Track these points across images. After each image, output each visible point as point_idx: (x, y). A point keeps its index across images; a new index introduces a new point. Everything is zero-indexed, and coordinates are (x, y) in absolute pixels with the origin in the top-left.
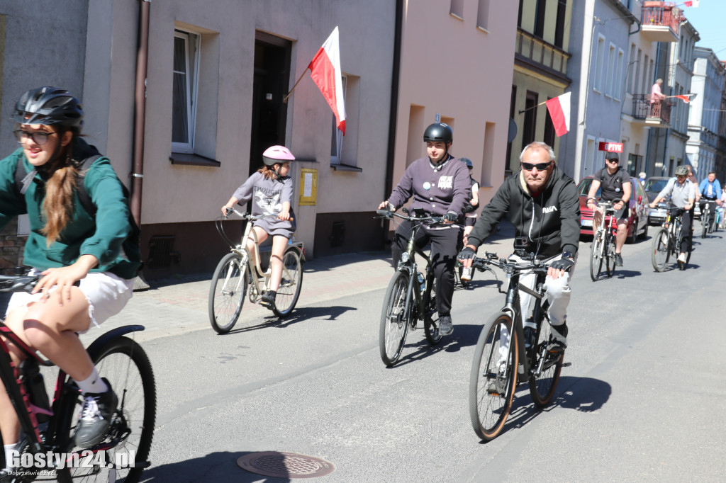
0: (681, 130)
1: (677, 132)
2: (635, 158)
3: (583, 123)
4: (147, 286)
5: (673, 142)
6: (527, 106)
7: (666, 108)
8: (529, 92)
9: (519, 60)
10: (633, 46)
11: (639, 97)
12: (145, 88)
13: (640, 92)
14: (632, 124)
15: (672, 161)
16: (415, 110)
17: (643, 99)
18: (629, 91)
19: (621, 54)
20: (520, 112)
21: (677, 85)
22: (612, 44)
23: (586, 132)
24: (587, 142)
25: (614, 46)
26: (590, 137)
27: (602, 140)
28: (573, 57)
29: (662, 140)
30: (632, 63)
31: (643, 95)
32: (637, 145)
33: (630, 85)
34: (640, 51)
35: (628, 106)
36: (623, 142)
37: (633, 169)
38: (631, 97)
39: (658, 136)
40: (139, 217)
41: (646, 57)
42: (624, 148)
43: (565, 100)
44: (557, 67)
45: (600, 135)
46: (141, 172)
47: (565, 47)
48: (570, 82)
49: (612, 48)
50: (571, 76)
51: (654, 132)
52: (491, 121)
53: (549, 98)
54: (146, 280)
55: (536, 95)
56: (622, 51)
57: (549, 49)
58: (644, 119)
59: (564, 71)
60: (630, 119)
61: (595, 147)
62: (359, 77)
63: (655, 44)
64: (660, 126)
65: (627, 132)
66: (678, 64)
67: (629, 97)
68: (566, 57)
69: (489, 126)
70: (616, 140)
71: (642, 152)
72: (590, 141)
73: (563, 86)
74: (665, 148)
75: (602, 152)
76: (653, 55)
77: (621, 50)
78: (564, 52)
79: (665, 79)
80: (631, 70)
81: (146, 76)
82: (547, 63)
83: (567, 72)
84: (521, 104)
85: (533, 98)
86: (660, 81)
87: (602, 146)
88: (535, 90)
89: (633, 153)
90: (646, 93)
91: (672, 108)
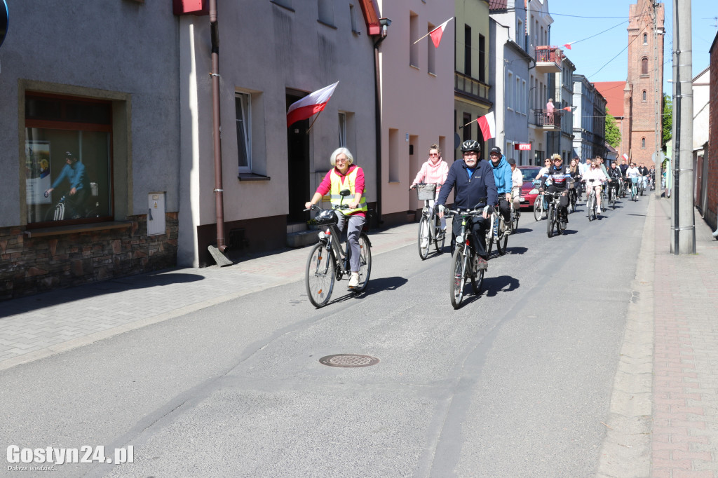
0: (569, 132)
1: (566, 133)
2: (539, 152)
3: (502, 132)
4: (231, 262)
5: (564, 141)
6: (465, 124)
7: (557, 118)
8: (465, 114)
9: (458, 93)
10: (532, 77)
11: (539, 111)
12: (220, 132)
13: (539, 108)
14: (535, 130)
15: (564, 154)
16: (392, 132)
17: (541, 112)
18: (532, 108)
19: (524, 83)
20: (460, 128)
21: (563, 101)
22: (517, 77)
23: (505, 138)
24: (506, 145)
25: (519, 78)
26: (508, 141)
27: (517, 143)
28: (492, 87)
29: (556, 140)
30: (532, 89)
31: (541, 110)
32: (540, 144)
33: (532, 104)
34: (536, 80)
35: (532, 118)
36: (531, 143)
37: (539, 161)
38: (533, 112)
39: (553, 137)
40: (223, 217)
41: (541, 83)
42: (531, 147)
43: (489, 117)
44: (482, 95)
45: (515, 140)
46: (221, 188)
47: (487, 80)
48: (491, 105)
49: (518, 80)
50: (491, 100)
51: (550, 134)
52: (442, 135)
53: (479, 117)
54: (230, 259)
55: (470, 115)
56: (525, 81)
57: (476, 83)
58: (542, 126)
59: (487, 97)
60: (534, 127)
61: (511, 148)
62: (354, 113)
63: (546, 74)
64: (555, 130)
65: (533, 136)
66: (563, 87)
67: (532, 111)
68: (487, 88)
69: (441, 139)
70: (526, 142)
71: (544, 149)
72: (509, 144)
73: (487, 108)
74: (559, 145)
75: (517, 151)
76: (545, 82)
77: (523, 80)
78: (486, 85)
79: (554, 98)
80: (532, 93)
81: (220, 125)
82: (475, 93)
83: (489, 98)
84: (460, 122)
85: (468, 117)
86: (551, 100)
87: (517, 147)
88: (469, 112)
89: (538, 149)
90: (543, 108)
91: (562, 118)
